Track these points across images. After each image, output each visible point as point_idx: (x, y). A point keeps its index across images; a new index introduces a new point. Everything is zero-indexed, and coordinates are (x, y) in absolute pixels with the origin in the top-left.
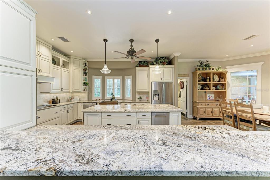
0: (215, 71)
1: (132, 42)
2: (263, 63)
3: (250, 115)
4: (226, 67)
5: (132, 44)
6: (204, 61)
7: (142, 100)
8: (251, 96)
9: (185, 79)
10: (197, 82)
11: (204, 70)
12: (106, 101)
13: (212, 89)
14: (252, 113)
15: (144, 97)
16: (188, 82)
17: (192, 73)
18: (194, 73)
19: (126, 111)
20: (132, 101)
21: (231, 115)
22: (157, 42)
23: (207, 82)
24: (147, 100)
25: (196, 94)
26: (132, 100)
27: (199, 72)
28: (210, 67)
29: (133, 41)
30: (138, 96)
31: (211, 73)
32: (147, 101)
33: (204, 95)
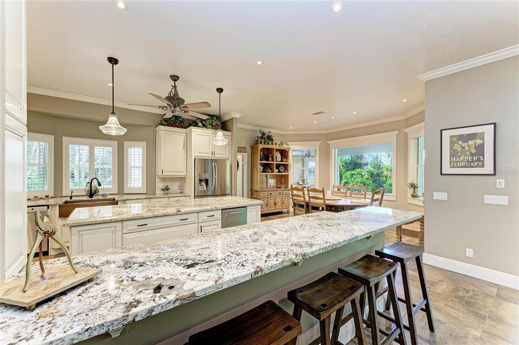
0: (277, 147)
1: (175, 80)
2: (320, 142)
3: (322, 201)
4: (288, 143)
5: (175, 83)
6: (266, 131)
7: (170, 191)
8: (304, 180)
9: (241, 156)
10: (258, 160)
11: (267, 144)
12: (74, 199)
13: (275, 171)
14: (324, 199)
15: (174, 187)
16: (245, 160)
17: (251, 146)
18: (253, 148)
19: (179, 213)
20: (145, 196)
21: (303, 203)
22: (220, 93)
23: (269, 161)
24: (179, 191)
25: (257, 179)
26: (145, 192)
27: (261, 146)
28: (273, 140)
29: (179, 79)
30: (160, 185)
31: (273, 149)
32: (181, 193)
33: (265, 179)
